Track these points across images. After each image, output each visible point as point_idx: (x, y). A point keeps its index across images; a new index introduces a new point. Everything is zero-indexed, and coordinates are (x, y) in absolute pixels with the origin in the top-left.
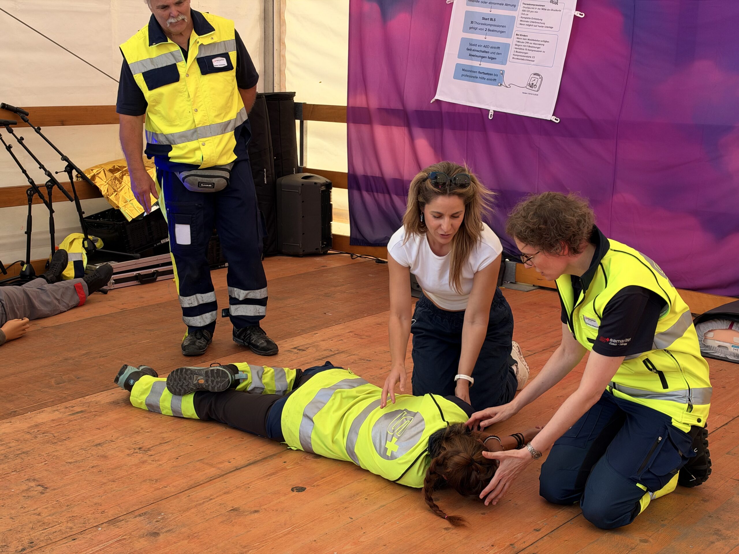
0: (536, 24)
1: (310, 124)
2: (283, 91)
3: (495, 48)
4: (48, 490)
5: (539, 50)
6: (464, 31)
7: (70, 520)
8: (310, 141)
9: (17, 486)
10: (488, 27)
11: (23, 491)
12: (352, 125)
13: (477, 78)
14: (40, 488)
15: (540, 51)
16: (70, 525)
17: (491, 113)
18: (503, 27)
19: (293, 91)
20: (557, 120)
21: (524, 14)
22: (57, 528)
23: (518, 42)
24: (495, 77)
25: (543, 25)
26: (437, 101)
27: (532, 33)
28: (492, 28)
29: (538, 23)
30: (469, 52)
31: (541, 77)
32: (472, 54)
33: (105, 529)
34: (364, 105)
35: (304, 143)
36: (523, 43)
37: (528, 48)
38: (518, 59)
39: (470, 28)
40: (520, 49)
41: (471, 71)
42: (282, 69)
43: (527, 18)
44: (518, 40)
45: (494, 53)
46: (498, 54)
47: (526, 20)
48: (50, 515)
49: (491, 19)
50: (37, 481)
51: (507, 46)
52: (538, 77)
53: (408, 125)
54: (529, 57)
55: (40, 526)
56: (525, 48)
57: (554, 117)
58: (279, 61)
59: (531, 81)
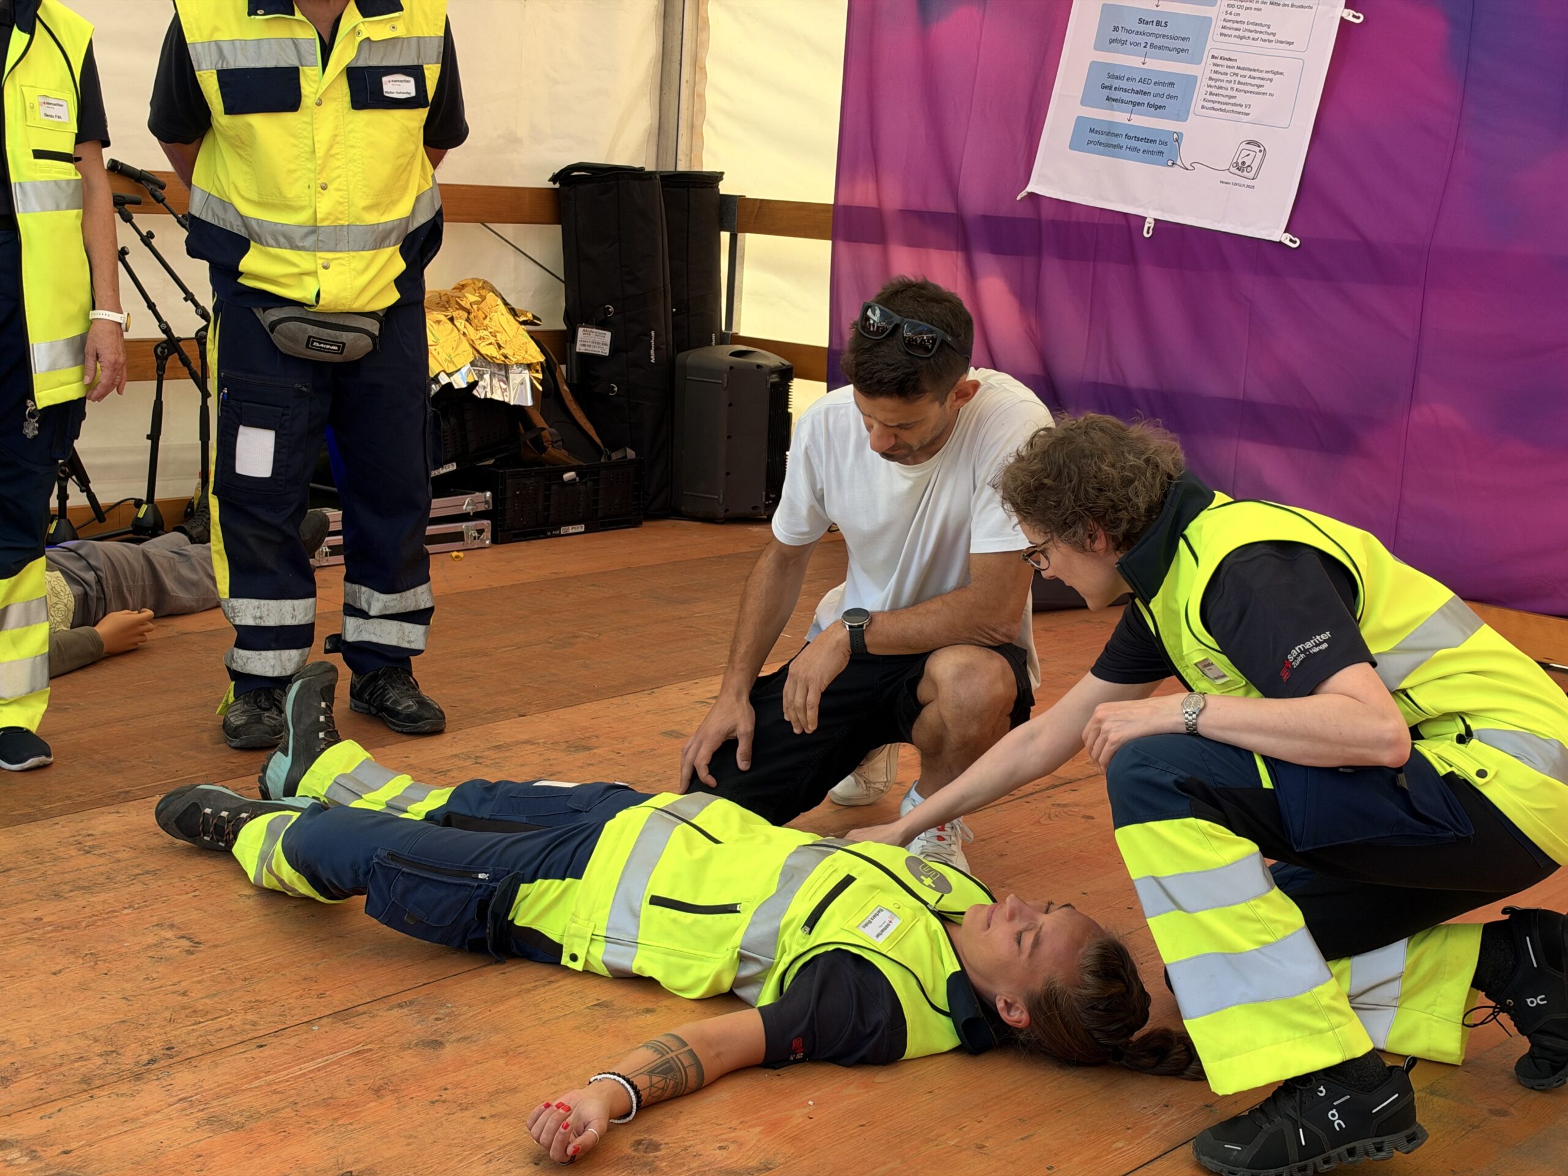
0: (1256, 36)
1: (751, 241)
2: (696, 168)
3: (1164, 84)
4: (202, 948)
5: (1261, 90)
6: (1098, 47)
7: (252, 1008)
8: (750, 278)
9: (135, 936)
10: (1151, 40)
11: (149, 947)
12: (842, 245)
13: (1121, 147)
14: (185, 943)
15: (1263, 94)
16: (250, 1017)
17: (1149, 224)
18: (1183, 39)
19: (718, 171)
20: (1295, 242)
21: (1231, 13)
22: (224, 1022)
23: (1216, 72)
24: (1162, 148)
25: (1271, 37)
26: (1032, 195)
27: (1249, 54)
28: (1159, 42)
29: (1261, 32)
30: (1107, 92)
31: (1262, 149)
32: (1114, 97)
33: (327, 1029)
34: (872, 202)
35: (737, 283)
36: (1227, 74)
37: (1236, 86)
38: (1213, 109)
39: (1112, 41)
40: (1219, 88)
41: (1108, 134)
42: (697, 123)
43: (1237, 22)
44: (1216, 69)
45: (1161, 96)
46: (1170, 97)
47: (1235, 25)
48: (206, 997)
49: (1158, 23)
50: (179, 928)
51: (1192, 80)
52: (1257, 149)
53: (965, 245)
54: (1237, 105)
55: (187, 1016)
56: (1229, 86)
57: (1289, 236)
58: (691, 107)
59: (1241, 156)
